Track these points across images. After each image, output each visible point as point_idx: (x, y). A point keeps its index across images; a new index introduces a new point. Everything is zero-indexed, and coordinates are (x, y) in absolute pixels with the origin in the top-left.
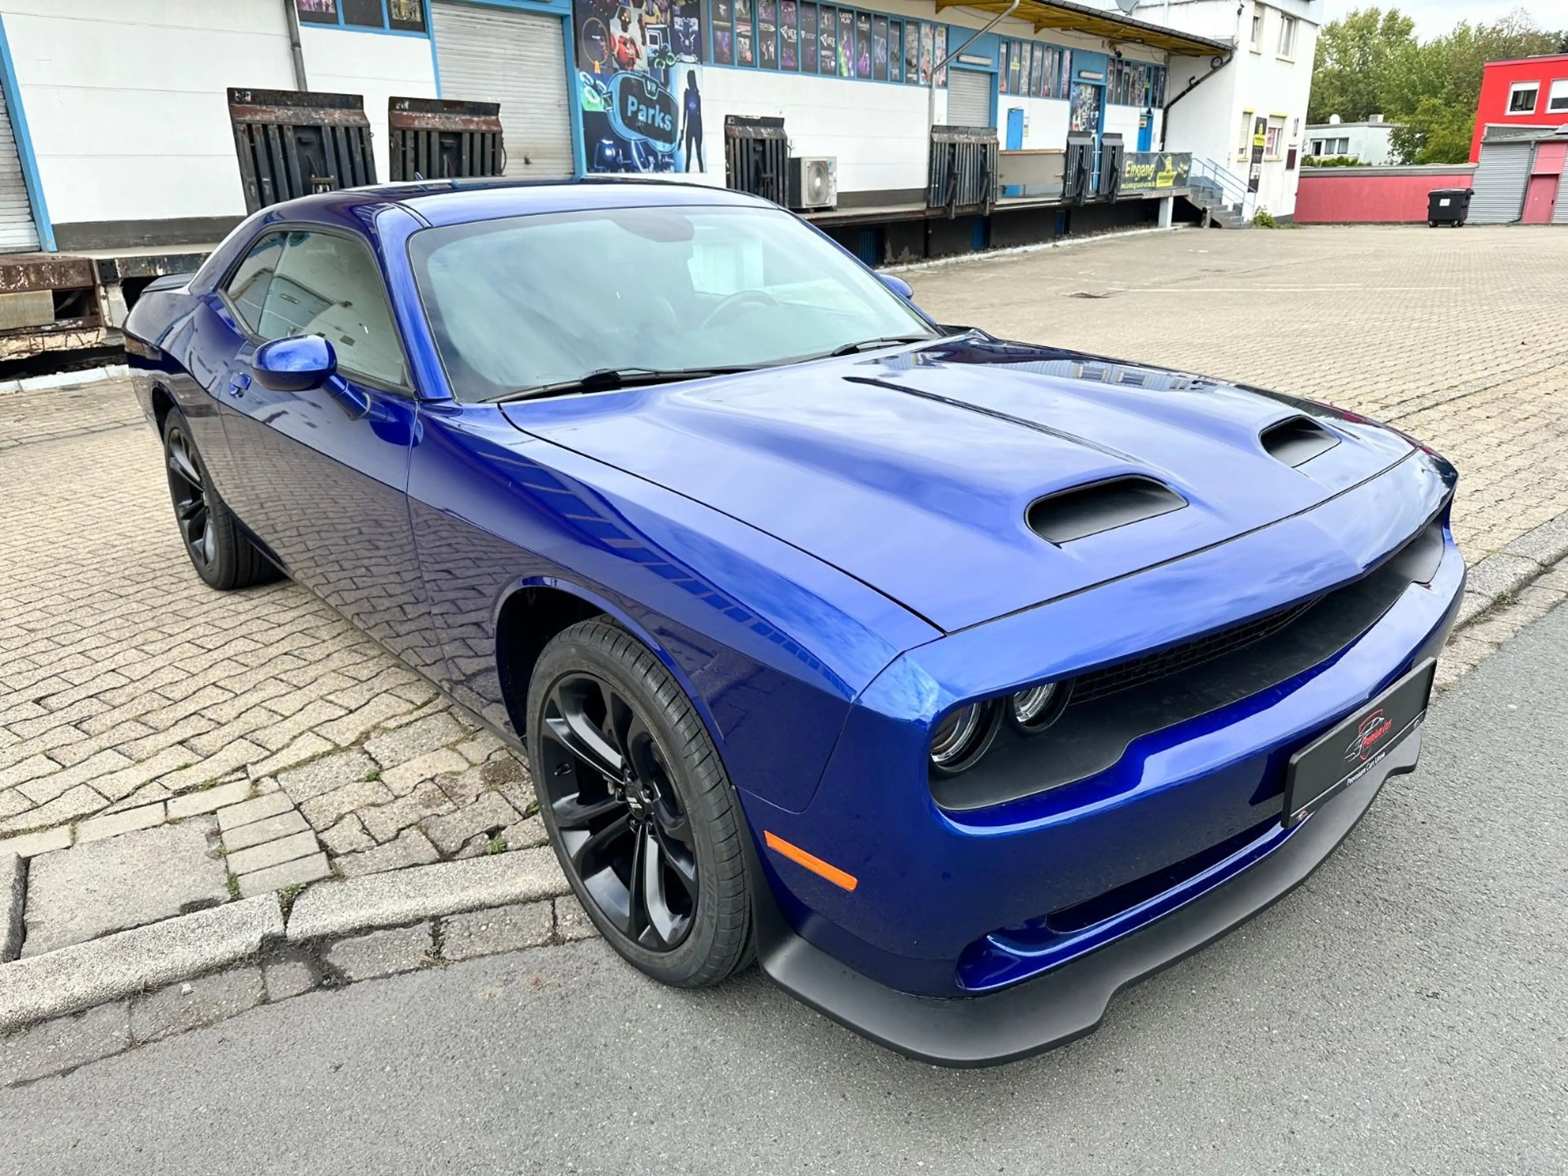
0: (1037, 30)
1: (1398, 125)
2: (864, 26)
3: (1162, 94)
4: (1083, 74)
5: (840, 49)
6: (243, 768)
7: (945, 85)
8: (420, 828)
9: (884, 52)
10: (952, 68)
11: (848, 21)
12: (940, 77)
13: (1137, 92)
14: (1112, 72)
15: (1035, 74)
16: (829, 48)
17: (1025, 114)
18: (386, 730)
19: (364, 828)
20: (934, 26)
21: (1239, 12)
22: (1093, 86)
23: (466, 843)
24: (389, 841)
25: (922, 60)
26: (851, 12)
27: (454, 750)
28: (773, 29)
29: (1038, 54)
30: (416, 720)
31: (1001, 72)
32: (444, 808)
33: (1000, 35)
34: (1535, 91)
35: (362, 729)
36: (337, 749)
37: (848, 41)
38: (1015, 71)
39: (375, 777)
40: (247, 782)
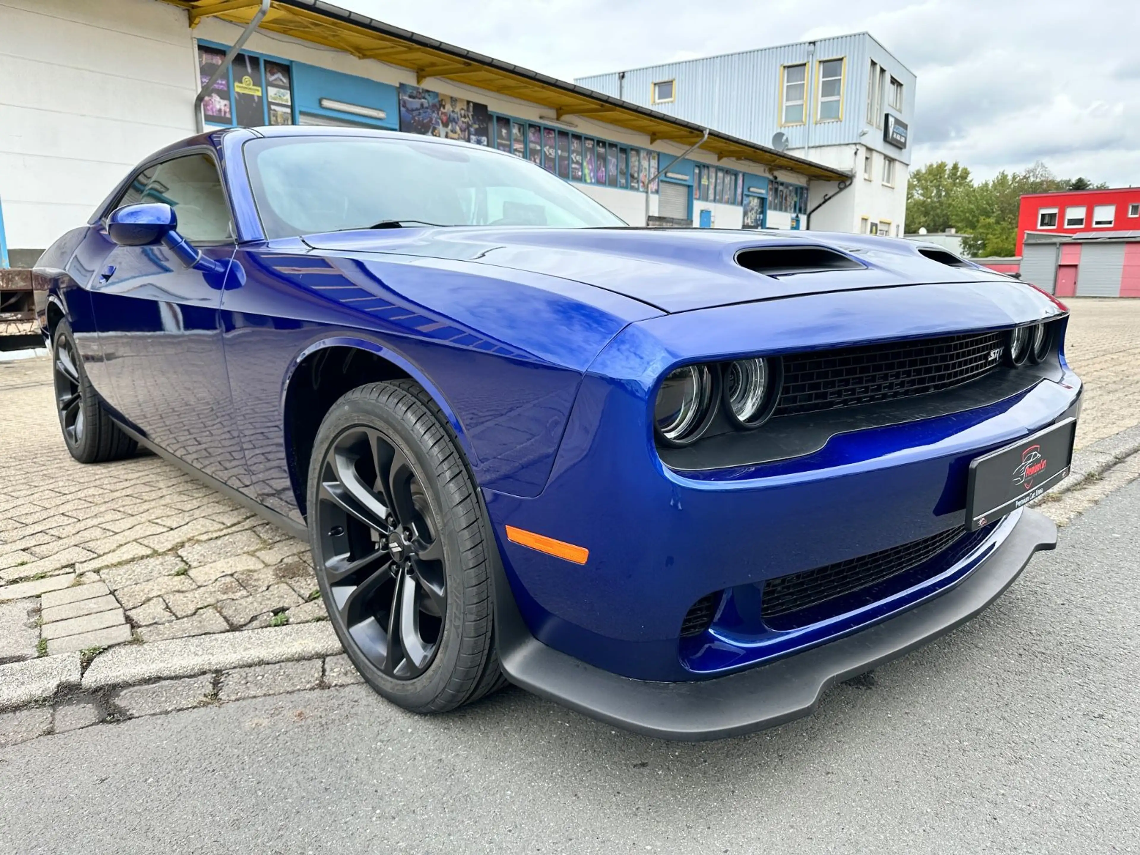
0: (720, 158)
1: (967, 236)
2: (602, 150)
3: (806, 205)
4: (752, 189)
5: (585, 164)
6: (72, 565)
7: (657, 192)
8: (216, 608)
9: (615, 168)
10: (662, 181)
11: (591, 146)
12: (653, 186)
13: (788, 203)
14: (771, 189)
15: (719, 188)
16: (577, 163)
17: (712, 214)
18: (198, 541)
19: (167, 607)
20: (649, 153)
21: (856, 153)
22: (759, 198)
23: (254, 619)
24: (187, 616)
25: (641, 175)
26: (592, 140)
27: (253, 555)
28: (538, 148)
29: (720, 175)
30: (225, 535)
31: (695, 185)
32: (239, 594)
33: (694, 161)
34: (1055, 214)
35: (179, 540)
36: (155, 553)
37: (590, 159)
38: (704, 185)
39: (184, 573)
40: (73, 575)
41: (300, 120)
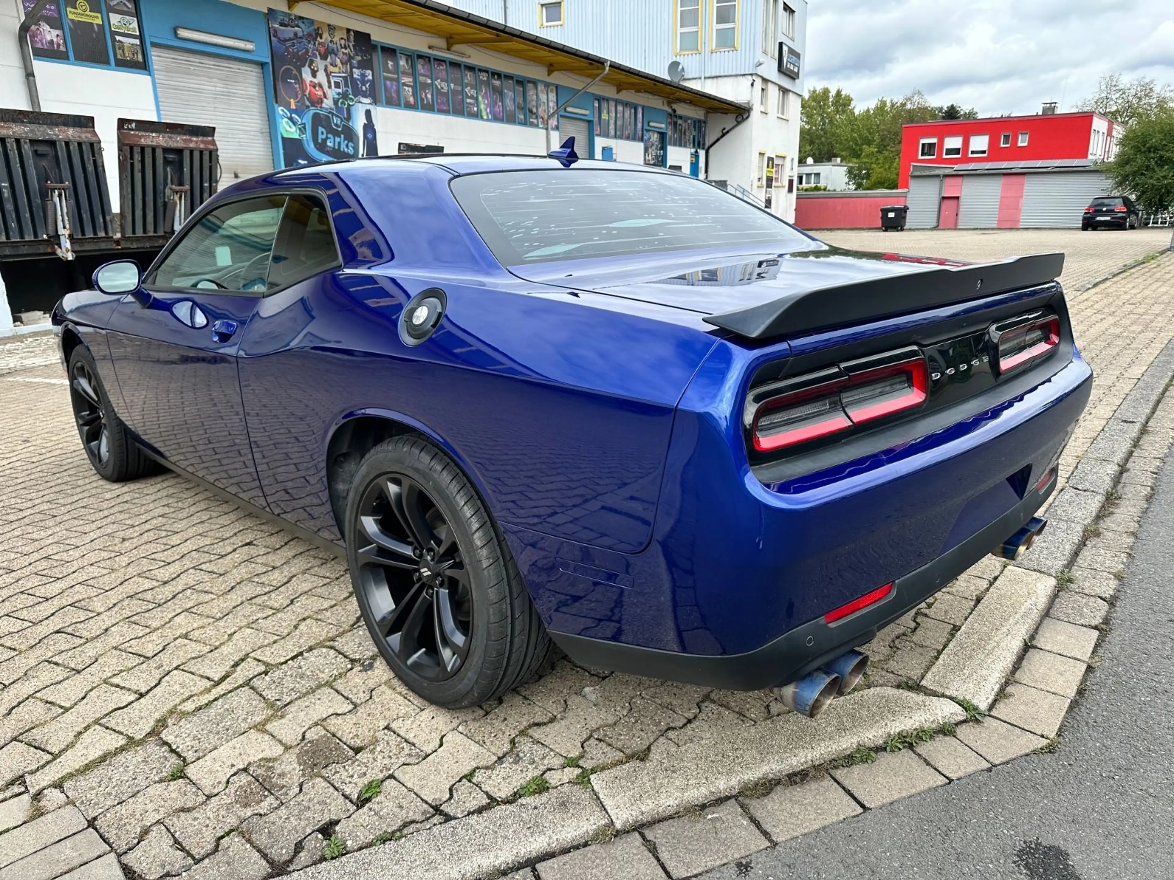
0: (619, 91)
1: (851, 165)
2: (497, 83)
3: (704, 140)
4: (652, 124)
5: (480, 99)
6: (20, 779)
7: (557, 128)
8: (242, 834)
9: (512, 102)
10: (562, 116)
11: (485, 79)
12: (553, 122)
13: (687, 138)
14: (670, 123)
15: (619, 123)
16: (472, 97)
17: (614, 151)
18: (184, 714)
19: (176, 841)
20: (547, 85)
21: (752, 85)
22: (658, 132)
23: (299, 847)
24: (208, 855)
25: (540, 110)
26: (487, 72)
27: (265, 731)
28: (429, 81)
29: (620, 108)
30: (216, 699)
31: (596, 120)
32: (265, 804)
33: (593, 94)
34: (934, 144)
35: (157, 715)
36: (132, 743)
37: (486, 93)
38: (605, 120)
39: (179, 774)
40: (26, 797)
41: (153, 53)
